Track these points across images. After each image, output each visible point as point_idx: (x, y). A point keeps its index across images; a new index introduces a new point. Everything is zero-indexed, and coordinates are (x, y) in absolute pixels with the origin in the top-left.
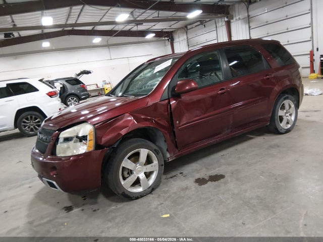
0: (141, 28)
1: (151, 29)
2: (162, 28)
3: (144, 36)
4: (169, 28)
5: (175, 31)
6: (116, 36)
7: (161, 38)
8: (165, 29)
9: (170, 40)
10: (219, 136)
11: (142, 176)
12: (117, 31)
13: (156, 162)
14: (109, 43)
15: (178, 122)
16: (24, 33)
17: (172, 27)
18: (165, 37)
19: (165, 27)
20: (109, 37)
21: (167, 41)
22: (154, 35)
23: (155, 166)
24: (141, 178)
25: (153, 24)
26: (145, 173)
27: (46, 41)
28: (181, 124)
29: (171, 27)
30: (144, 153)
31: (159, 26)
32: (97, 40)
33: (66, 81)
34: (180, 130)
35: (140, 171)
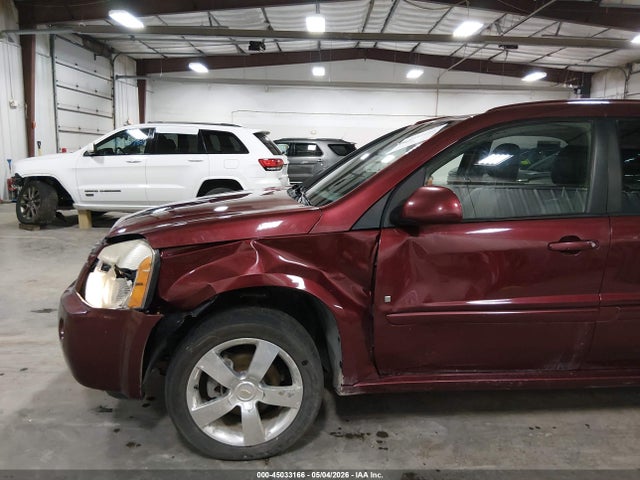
0: (514, 56)
1: (540, 61)
2: (567, 61)
3: (521, 75)
4: (586, 63)
5: (599, 72)
6: (456, 69)
7: (560, 85)
8: (576, 65)
9: (579, 91)
10: (532, 371)
11: (248, 408)
12: (461, 59)
13: (297, 386)
14: (441, 83)
15: (388, 298)
16: (289, 46)
17: (594, 62)
18: (569, 83)
19: (574, 62)
20: (443, 70)
21: (572, 93)
22: (543, 75)
23: (290, 396)
24: (244, 411)
25: (545, 49)
26: (259, 405)
27: (320, 66)
28: (398, 306)
29: (589, 63)
30: (266, 353)
31: (560, 58)
32: (415, 73)
33: (329, 146)
34: (390, 321)
35: (246, 396)
